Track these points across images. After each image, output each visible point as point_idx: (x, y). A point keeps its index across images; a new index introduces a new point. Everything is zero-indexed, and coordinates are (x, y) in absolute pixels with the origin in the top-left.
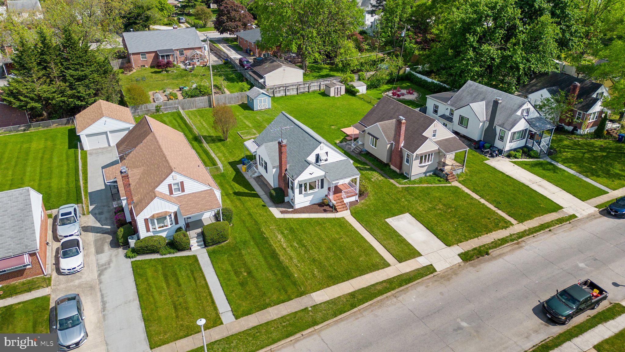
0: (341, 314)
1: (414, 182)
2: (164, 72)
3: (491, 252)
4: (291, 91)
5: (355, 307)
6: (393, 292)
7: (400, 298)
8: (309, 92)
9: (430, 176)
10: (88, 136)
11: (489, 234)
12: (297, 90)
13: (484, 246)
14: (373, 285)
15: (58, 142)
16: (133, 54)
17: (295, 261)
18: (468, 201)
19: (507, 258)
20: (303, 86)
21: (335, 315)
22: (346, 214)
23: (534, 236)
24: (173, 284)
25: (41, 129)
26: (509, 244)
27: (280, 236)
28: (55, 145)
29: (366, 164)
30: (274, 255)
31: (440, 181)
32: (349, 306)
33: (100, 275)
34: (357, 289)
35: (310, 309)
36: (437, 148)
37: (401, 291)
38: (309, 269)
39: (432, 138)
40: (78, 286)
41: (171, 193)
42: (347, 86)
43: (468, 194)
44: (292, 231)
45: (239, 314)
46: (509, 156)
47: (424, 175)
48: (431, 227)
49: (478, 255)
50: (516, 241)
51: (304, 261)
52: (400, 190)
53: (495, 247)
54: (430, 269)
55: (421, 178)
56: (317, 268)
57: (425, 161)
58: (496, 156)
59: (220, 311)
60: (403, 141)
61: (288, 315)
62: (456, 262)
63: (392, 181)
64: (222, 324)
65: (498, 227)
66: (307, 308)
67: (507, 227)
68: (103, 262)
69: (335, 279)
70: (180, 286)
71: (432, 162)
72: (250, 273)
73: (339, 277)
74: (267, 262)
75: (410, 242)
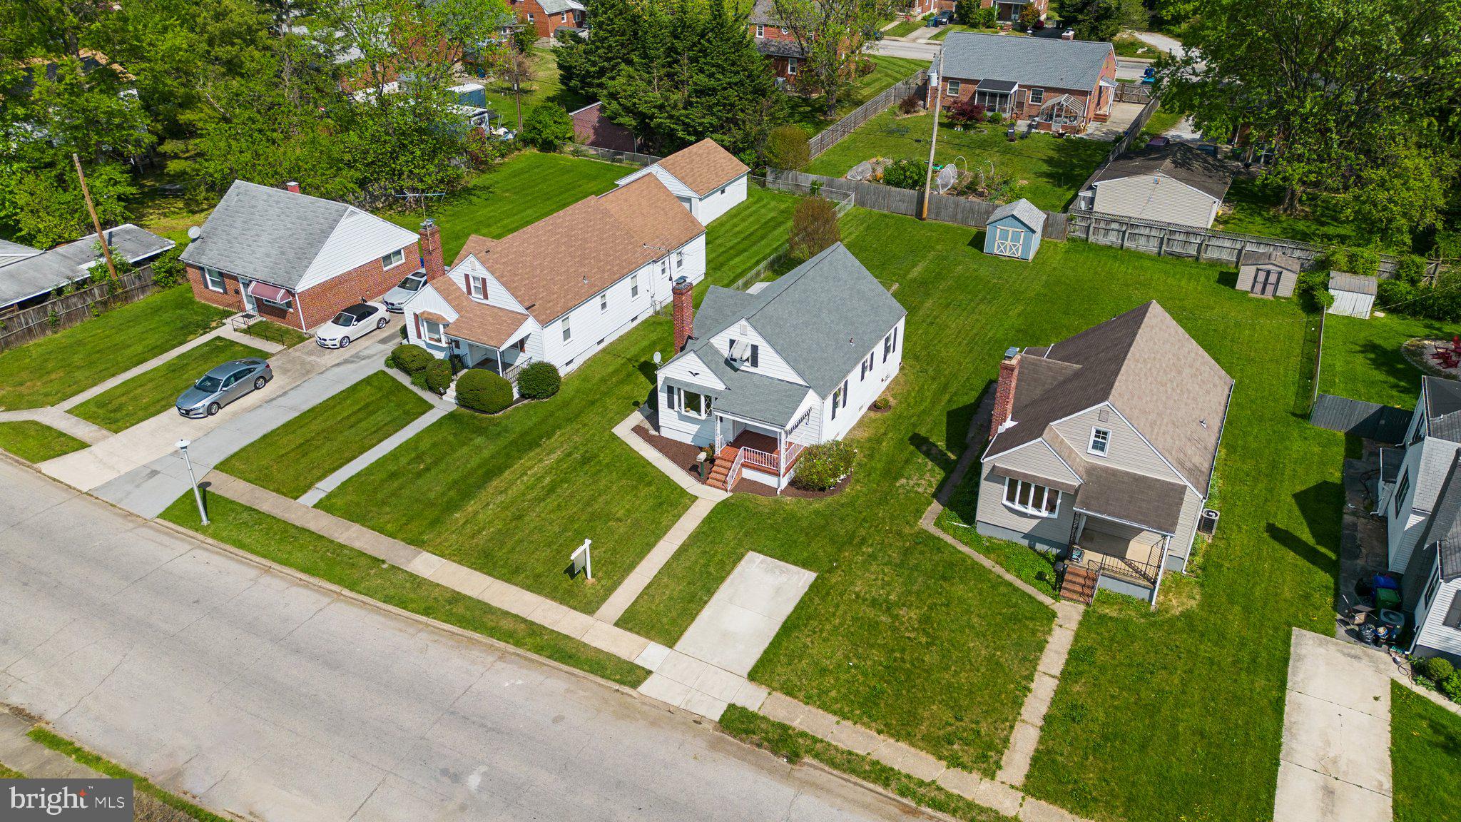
0: (397, 605)
1: (973, 542)
2: (959, 129)
3: (810, 765)
4: (1142, 241)
5: (427, 615)
6: (511, 648)
7: (500, 665)
8: (1197, 259)
11: (882, 736)
12: (1161, 243)
13: (815, 740)
18: (1004, 655)
20: (1182, 237)
21: (388, 600)
22: (708, 497)
24: (353, 419)
26: (880, 789)
27: (556, 456)
31: (1040, 576)
32: (423, 606)
33: (338, 365)
34: (480, 598)
35: (385, 566)
36: (1076, 484)
37: (526, 659)
38: (490, 522)
39: (1091, 450)
40: (303, 363)
41: (469, 292)
42: (1318, 278)
43: (1041, 647)
44: (585, 461)
45: (325, 505)
46: (1420, 670)
47: (1025, 543)
48: (796, 627)
49: (769, 741)
50: (913, 804)
51: (506, 508)
52: (907, 530)
53: (832, 763)
54: (633, 675)
55: (1009, 544)
56: (500, 530)
57: (1024, 502)
58: (1376, 641)
59: (319, 485)
60: (1009, 424)
61: (352, 549)
62: (701, 711)
63: (936, 507)
64: (296, 498)
65: (936, 745)
66: (383, 562)
67: (964, 767)
68: (365, 353)
69: (485, 562)
70: (351, 427)
71: (1055, 516)
72: (427, 469)
73: (495, 564)
74: (471, 473)
75: (705, 614)
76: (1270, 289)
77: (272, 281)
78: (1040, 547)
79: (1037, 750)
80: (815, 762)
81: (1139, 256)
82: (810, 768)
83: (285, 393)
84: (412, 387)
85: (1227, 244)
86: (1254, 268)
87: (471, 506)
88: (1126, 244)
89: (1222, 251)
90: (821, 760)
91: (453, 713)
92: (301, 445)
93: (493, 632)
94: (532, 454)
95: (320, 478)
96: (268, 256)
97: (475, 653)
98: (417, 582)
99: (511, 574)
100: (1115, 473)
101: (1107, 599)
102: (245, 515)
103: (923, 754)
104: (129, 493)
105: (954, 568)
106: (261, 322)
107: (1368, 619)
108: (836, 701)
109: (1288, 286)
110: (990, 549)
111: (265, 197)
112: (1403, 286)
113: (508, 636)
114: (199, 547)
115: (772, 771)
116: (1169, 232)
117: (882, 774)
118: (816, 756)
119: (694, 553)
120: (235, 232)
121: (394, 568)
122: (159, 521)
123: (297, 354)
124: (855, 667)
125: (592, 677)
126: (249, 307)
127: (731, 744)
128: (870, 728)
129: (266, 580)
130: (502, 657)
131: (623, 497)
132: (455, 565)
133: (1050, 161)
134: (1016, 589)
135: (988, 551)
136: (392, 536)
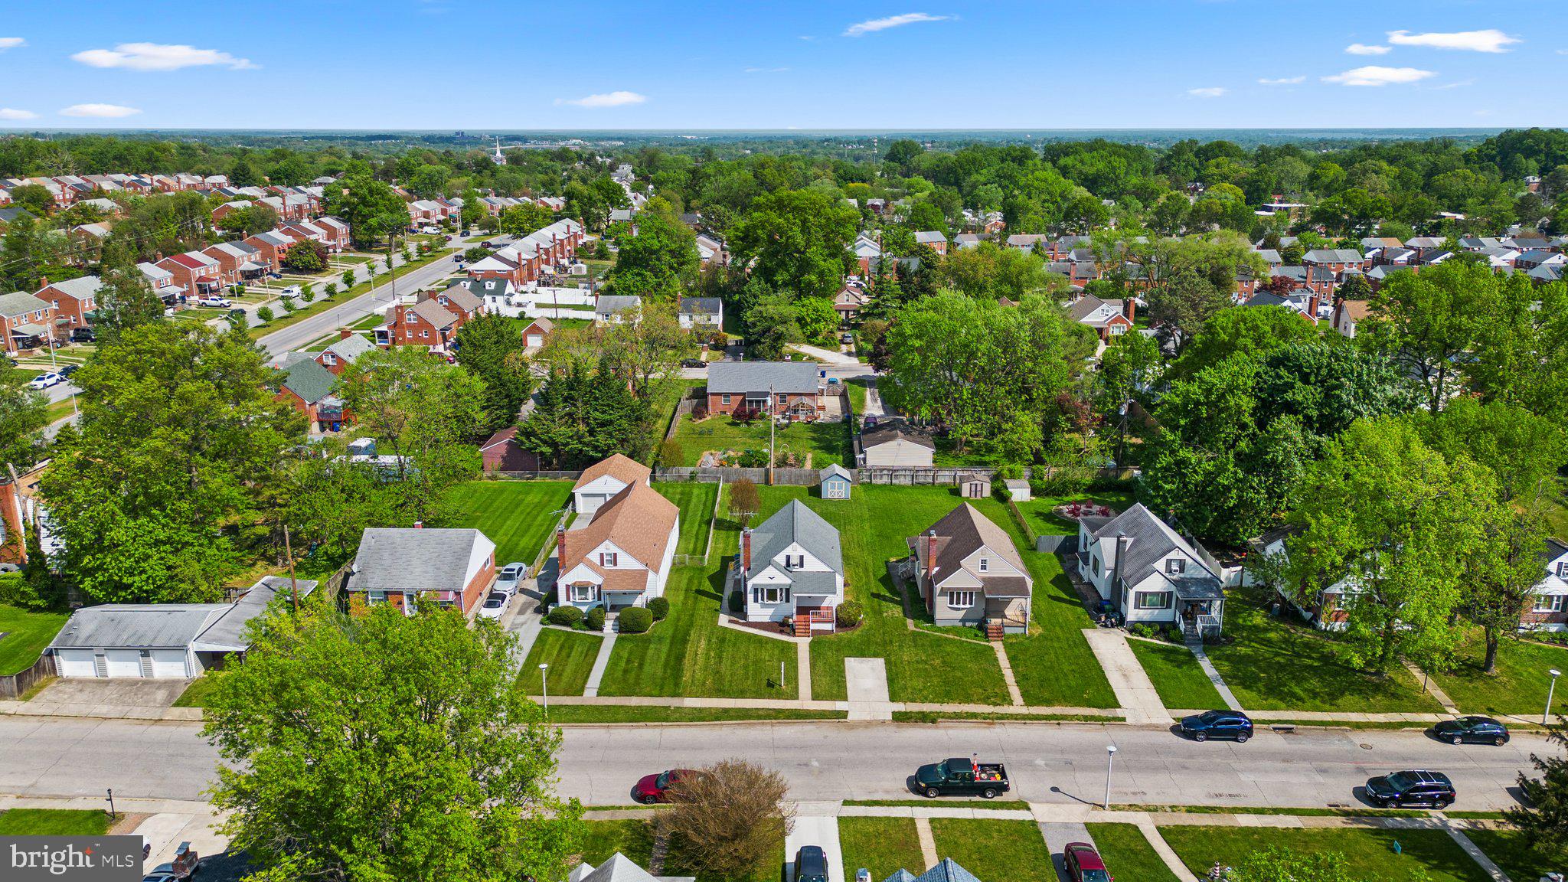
1: (939, 629)
2: (744, 426)
3: (941, 721)
4: (902, 479)
6: (774, 721)
7: (777, 728)
8: (935, 484)
9: (971, 627)
10: (584, 495)
11: (962, 705)
12: (913, 478)
14: (758, 709)
15: (556, 499)
16: (712, 394)
17: (697, 667)
18: (985, 665)
19: (951, 732)
20: (923, 473)
22: (803, 643)
23: (1023, 723)
24: (564, 654)
25: (548, 480)
26: (974, 721)
27: (703, 643)
28: (550, 501)
29: (899, 594)
30: (680, 658)
31: (976, 635)
32: (711, 718)
34: (737, 707)
35: (672, 708)
36: (979, 587)
37: (786, 723)
38: (704, 677)
39: (981, 570)
41: (602, 564)
42: (999, 484)
43: (996, 660)
45: (603, 693)
46: (1131, 632)
47: (961, 624)
48: (893, 679)
49: (918, 719)
50: (990, 721)
52: (906, 633)
53: (950, 718)
54: (843, 714)
55: (954, 627)
56: (714, 679)
57: (958, 602)
58: (1113, 626)
59: (587, 686)
60: (937, 569)
61: (644, 707)
62: (882, 718)
63: (909, 621)
64: (582, 695)
65: (986, 700)
66: (669, 707)
67: (1000, 704)
68: (521, 620)
69: (721, 693)
70: (569, 656)
71: (973, 606)
72: (640, 664)
73: (727, 693)
74: (667, 660)
75: (849, 685)
76: (979, 493)
77: (441, 587)
79: (1021, 692)
81: (903, 487)
82: (943, 722)
84: (575, 631)
85: (947, 473)
86: (967, 484)
87: (687, 674)
88: (894, 481)
89: (945, 477)
90: (945, 718)
93: (759, 717)
94: (690, 645)
97: (758, 728)
98: (699, 709)
99: (742, 694)
100: (994, 578)
101: (1009, 637)
103: (982, 705)
105: (939, 643)
108: (934, 699)
109: (987, 492)
110: (947, 631)
112: (1038, 482)
113: (767, 717)
115: (930, 728)
116: (914, 472)
117: (974, 716)
118: (941, 718)
120: (387, 562)
121: (678, 708)
124: (931, 685)
125: (823, 720)
127: (904, 725)
128: (955, 703)
130: (772, 725)
131: (760, 652)
132: (708, 699)
133: (813, 439)
134: (970, 643)
136: (660, 696)
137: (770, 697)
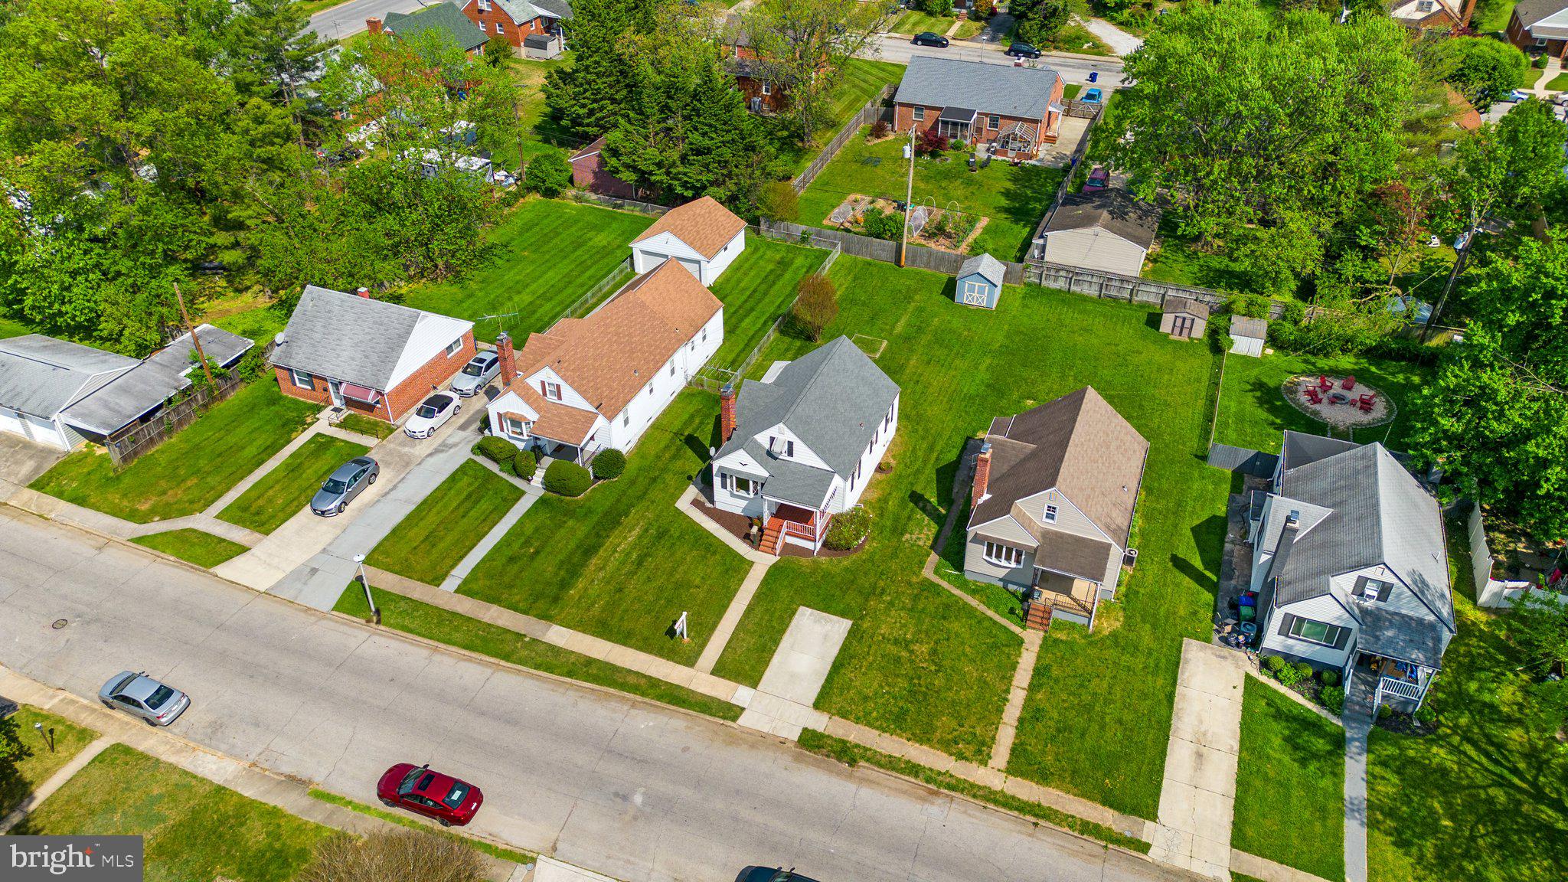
0: (546, 671)
1: (965, 586)
2: (926, 158)
3: (864, 767)
4: (1086, 286)
5: (570, 676)
6: (639, 698)
7: (634, 712)
8: (1130, 301)
9: (1013, 594)
10: (644, 252)
11: (911, 743)
12: (1101, 288)
14: (630, 671)
16: (902, 105)
18: (989, 676)
20: (1117, 284)
21: (537, 667)
22: (762, 562)
23: (985, 807)
26: (913, 780)
27: (635, 533)
30: (590, 553)
31: (1012, 611)
32: (566, 670)
33: (431, 455)
34: (607, 660)
35: (527, 639)
36: (1035, 546)
37: (651, 705)
38: (598, 596)
39: (1045, 520)
40: (401, 456)
41: (545, 394)
42: (1221, 322)
43: (1014, 667)
44: (662, 535)
45: (464, 589)
46: (1265, 665)
47: (1001, 584)
48: (842, 665)
49: (834, 752)
50: (935, 788)
51: (608, 583)
52: (914, 579)
53: (881, 766)
54: (731, 712)
55: (989, 586)
56: (608, 602)
57: (998, 556)
58: (1238, 645)
59: (453, 572)
60: (986, 496)
61: (498, 627)
62: (784, 734)
63: (934, 558)
64: (438, 586)
65: (948, 745)
66: (525, 636)
67: (966, 759)
68: (451, 441)
69: (603, 629)
70: (463, 517)
71: (1021, 566)
72: (537, 552)
73: (611, 631)
74: (573, 553)
75: (776, 660)
76: (1186, 332)
77: (362, 383)
78: (1011, 587)
79: (1014, 744)
80: (867, 765)
81: (1084, 299)
82: (864, 769)
83: (395, 487)
84: (501, 474)
85: (1153, 289)
86: (1172, 316)
87: (581, 583)
88: (1073, 288)
89: (1149, 295)
90: (872, 763)
91: (610, 751)
92: (427, 537)
93: (623, 686)
94: (617, 532)
95: (453, 566)
96: (353, 359)
97: (613, 704)
98: (555, 650)
99: (624, 638)
100: (1061, 536)
101: (1060, 626)
102: (402, 603)
103: (939, 752)
104: (301, 591)
105: (951, 609)
106: (350, 415)
107: (1233, 631)
108: (877, 719)
109: (1200, 330)
110: (976, 591)
111: (339, 303)
112: (1288, 326)
113: (635, 689)
114: (374, 634)
115: (839, 774)
116: (1106, 279)
117: (913, 769)
118: (867, 760)
119: (759, 610)
120: (317, 336)
121: (534, 640)
122: (334, 613)
123: (392, 446)
124: (888, 693)
125: (702, 715)
126: (337, 403)
127: (810, 757)
128: (902, 737)
129: (437, 658)
130: (634, 705)
131: (697, 568)
132: (580, 634)
133: (1007, 194)
134: (995, 623)
135: (974, 592)
136: (525, 612)
137: (661, 652)
